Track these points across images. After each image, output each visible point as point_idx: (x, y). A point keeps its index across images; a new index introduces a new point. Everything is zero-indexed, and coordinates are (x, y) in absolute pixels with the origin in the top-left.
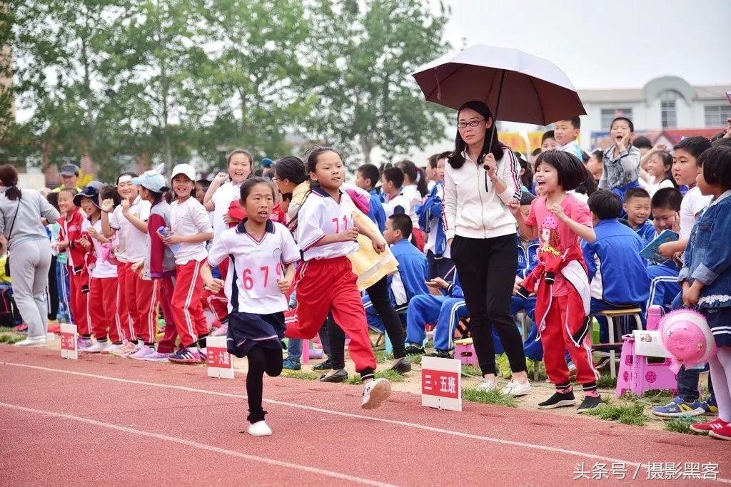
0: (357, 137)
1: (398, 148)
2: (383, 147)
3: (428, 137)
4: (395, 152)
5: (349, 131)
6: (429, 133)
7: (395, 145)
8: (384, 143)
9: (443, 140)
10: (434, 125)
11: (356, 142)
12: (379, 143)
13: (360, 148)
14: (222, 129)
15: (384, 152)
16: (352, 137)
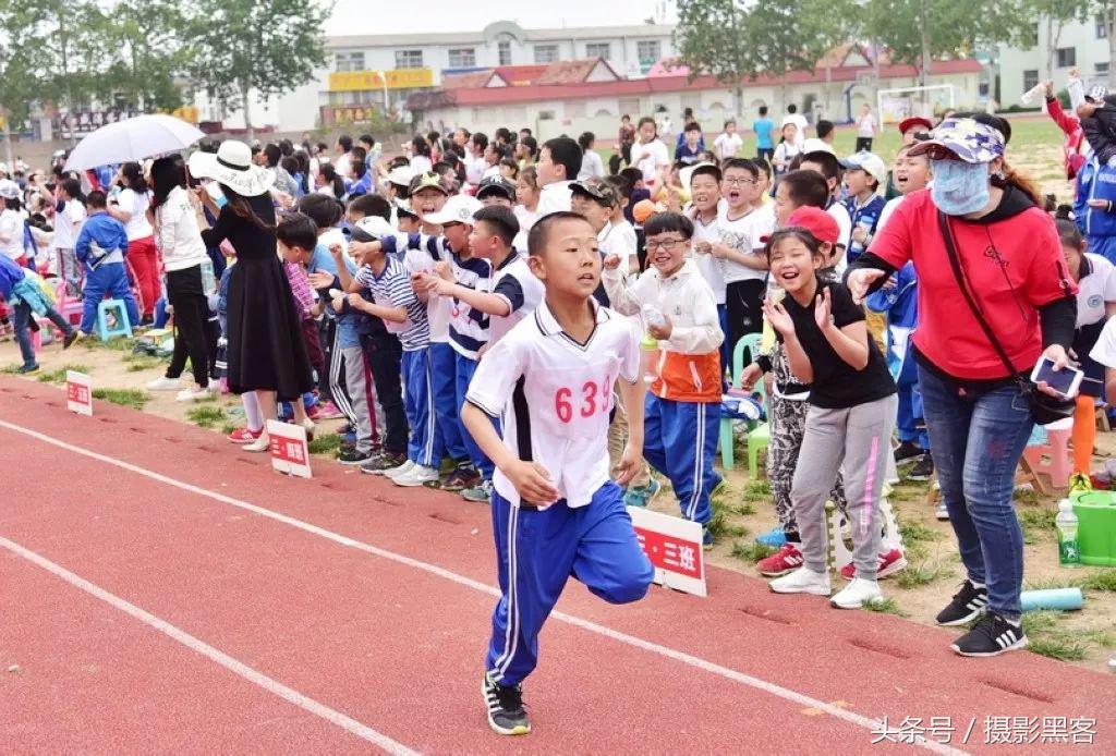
0: (236, 80)
1: (273, 88)
2: (260, 88)
3: (298, 78)
4: (270, 92)
5: (228, 74)
6: (298, 75)
7: (269, 86)
8: (260, 84)
9: (311, 81)
10: (302, 68)
11: (235, 84)
12: (255, 84)
13: (238, 89)
14: (115, 76)
15: (260, 92)
16: (231, 80)
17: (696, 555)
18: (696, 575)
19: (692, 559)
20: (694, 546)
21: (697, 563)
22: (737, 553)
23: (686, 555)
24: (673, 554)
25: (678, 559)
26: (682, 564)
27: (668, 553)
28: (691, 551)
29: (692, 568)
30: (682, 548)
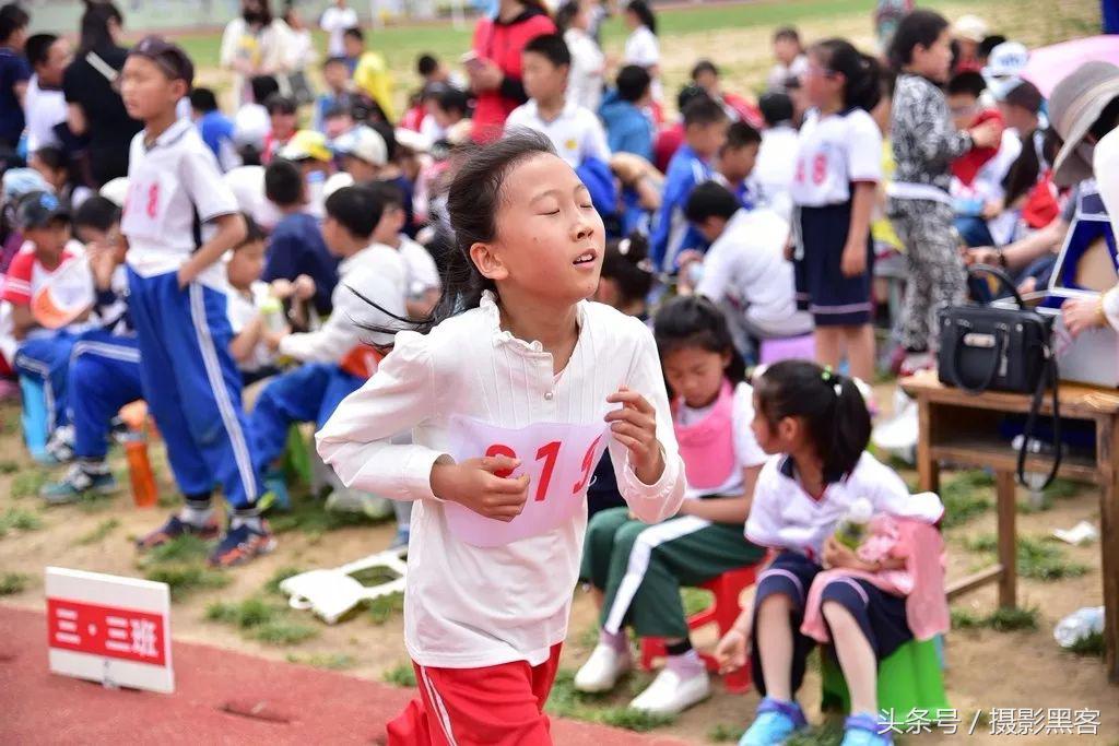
17: (159, 633)
18: (159, 661)
19: (151, 638)
20: (157, 619)
21: (159, 645)
22: (216, 616)
23: (143, 634)
24: (121, 634)
25: (130, 640)
26: (137, 648)
27: (114, 633)
28: (151, 626)
29: (152, 652)
30: (135, 624)
